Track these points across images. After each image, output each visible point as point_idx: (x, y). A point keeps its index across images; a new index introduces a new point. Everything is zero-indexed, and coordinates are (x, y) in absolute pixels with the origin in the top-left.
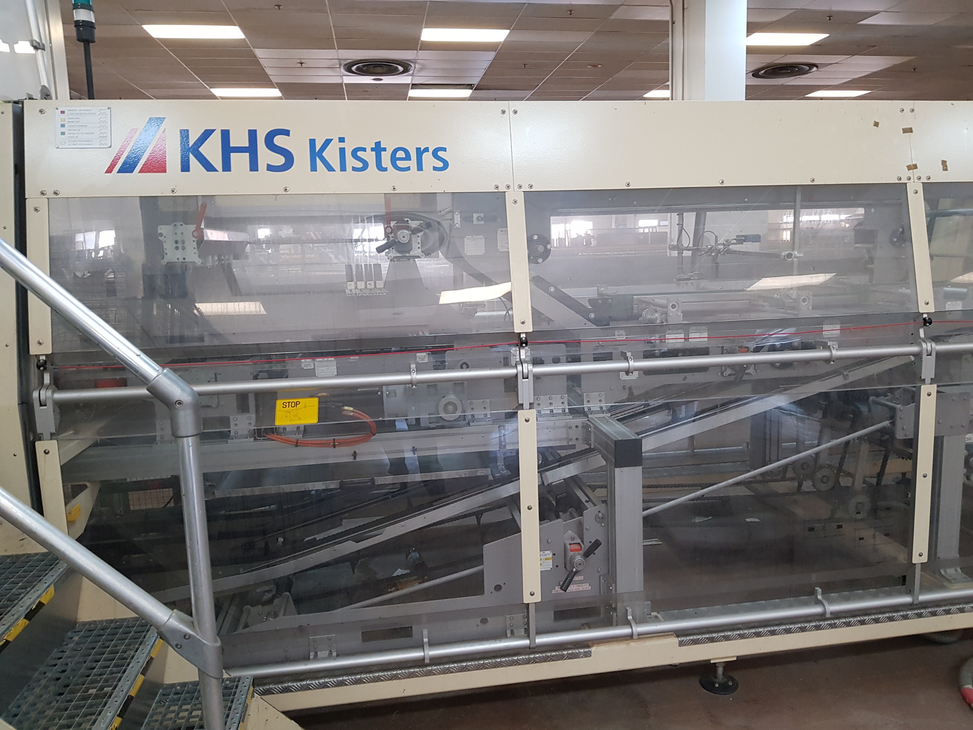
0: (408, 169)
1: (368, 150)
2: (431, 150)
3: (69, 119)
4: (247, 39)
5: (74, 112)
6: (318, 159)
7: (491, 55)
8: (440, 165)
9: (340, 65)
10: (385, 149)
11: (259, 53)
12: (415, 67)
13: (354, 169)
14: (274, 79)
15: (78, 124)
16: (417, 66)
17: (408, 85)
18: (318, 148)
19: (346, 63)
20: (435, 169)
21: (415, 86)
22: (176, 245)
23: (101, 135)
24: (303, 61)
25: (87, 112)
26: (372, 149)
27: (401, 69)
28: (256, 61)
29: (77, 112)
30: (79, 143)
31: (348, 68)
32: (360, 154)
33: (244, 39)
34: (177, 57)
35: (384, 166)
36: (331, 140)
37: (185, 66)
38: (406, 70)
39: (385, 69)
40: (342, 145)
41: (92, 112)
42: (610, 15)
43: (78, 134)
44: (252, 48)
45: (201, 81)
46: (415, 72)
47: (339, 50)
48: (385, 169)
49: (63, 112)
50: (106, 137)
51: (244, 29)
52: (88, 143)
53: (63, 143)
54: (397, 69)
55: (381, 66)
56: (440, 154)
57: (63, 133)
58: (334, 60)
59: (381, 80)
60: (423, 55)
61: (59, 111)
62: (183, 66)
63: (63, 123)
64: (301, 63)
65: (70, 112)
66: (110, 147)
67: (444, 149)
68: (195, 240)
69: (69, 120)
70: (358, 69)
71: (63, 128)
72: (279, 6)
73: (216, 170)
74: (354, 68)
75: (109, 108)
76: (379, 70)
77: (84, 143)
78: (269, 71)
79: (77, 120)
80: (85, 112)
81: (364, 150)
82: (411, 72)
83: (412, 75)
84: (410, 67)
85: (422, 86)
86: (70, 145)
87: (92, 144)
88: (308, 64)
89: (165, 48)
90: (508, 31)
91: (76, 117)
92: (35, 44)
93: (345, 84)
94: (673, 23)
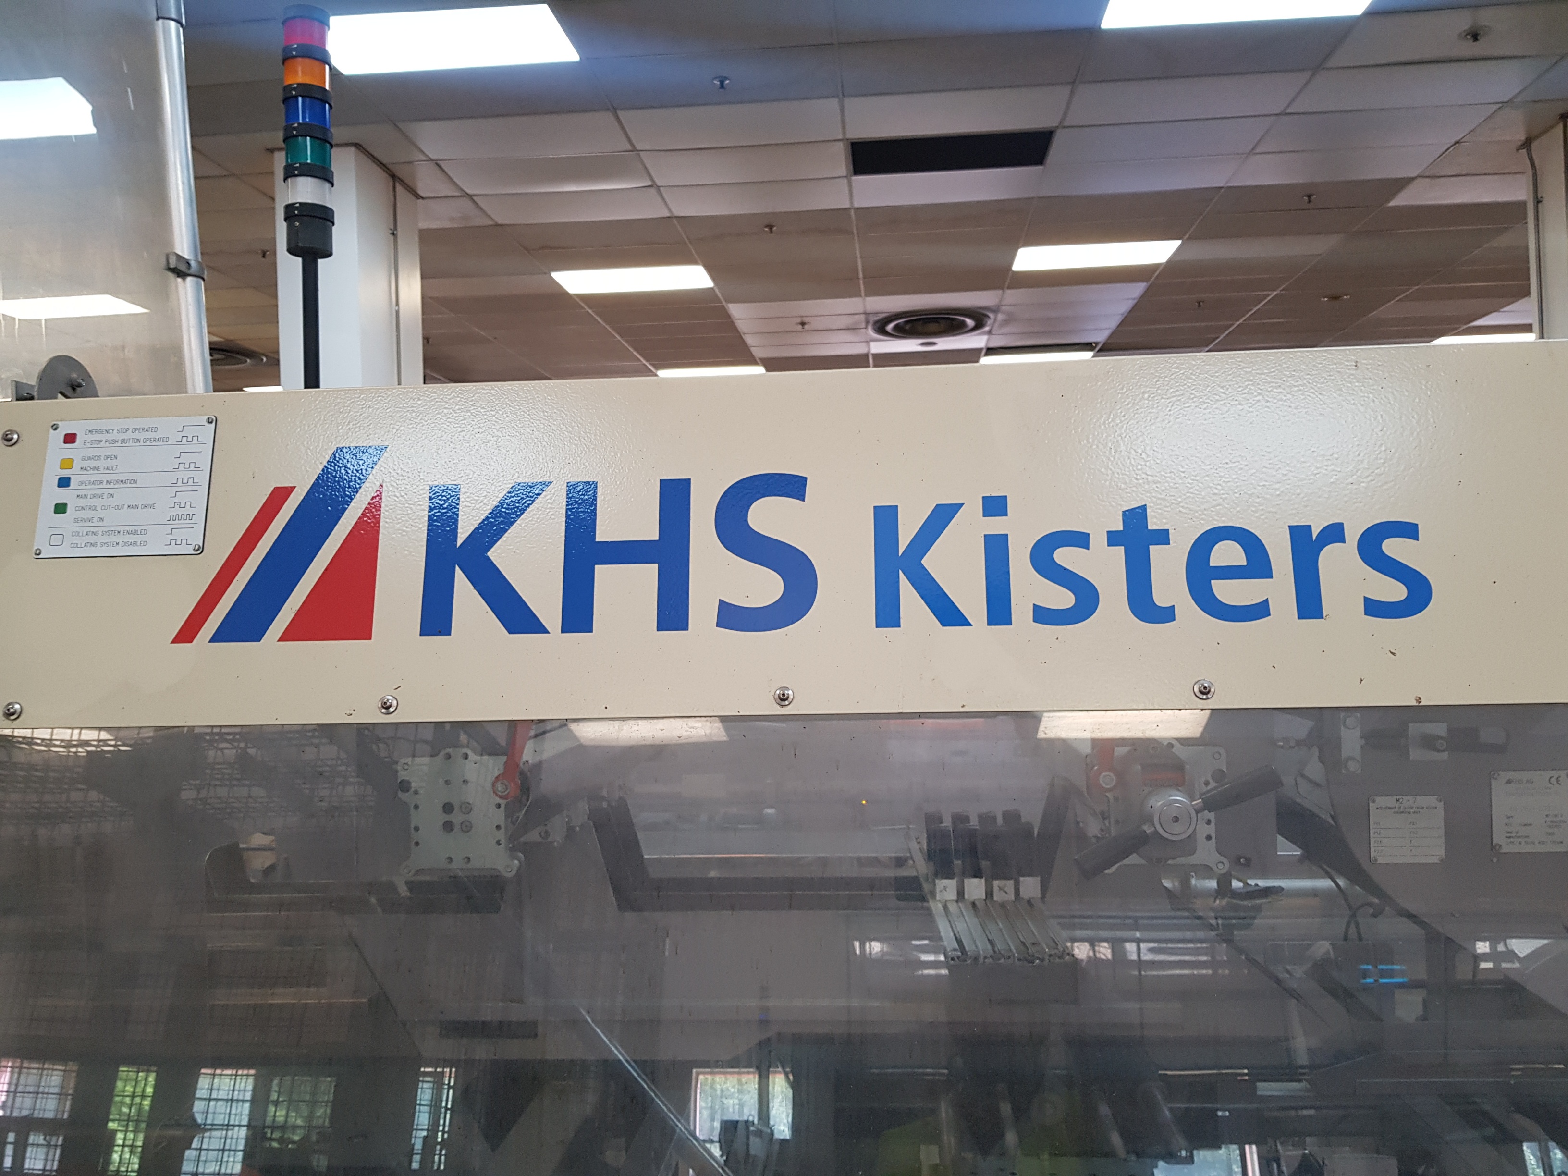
0: (1260, 610)
1: (1098, 540)
2: (1353, 535)
3: (84, 459)
4: (717, 290)
5: (104, 437)
6: (904, 582)
7: (1137, 289)
8: (1395, 591)
9: (867, 322)
10: (1162, 537)
11: (736, 310)
12: (995, 320)
13: (1042, 615)
14: (758, 353)
15: (109, 477)
16: (1000, 317)
17: (980, 350)
18: (905, 538)
19: (876, 318)
20: (1373, 608)
21: (990, 351)
22: (447, 818)
23: (177, 511)
24: (806, 320)
25: (142, 436)
26: (1113, 538)
27: (970, 323)
28: (729, 324)
29: (114, 436)
30: (105, 539)
31: (881, 328)
32: (1064, 556)
33: (712, 289)
34: (608, 324)
35: (1161, 599)
36: (955, 508)
37: (619, 338)
38: (979, 325)
39: (943, 324)
40: (996, 525)
41: (157, 435)
42: (1388, 201)
43: (104, 508)
44: (724, 303)
45: (644, 362)
46: (994, 328)
47: (868, 299)
48: (1167, 615)
49: (70, 438)
50: (190, 517)
51: (711, 270)
52: (131, 538)
53: (56, 540)
54: (963, 324)
55: (936, 320)
56: (1393, 547)
57: (60, 508)
58: (857, 317)
59: (934, 344)
60: (1012, 296)
61: (61, 434)
62: (615, 337)
63: (65, 473)
64: (803, 324)
65: (91, 437)
66: (200, 550)
67: (1409, 531)
68: (503, 802)
69: (86, 464)
70: (896, 328)
71: (64, 491)
72: (771, 227)
73: (541, 629)
74: (890, 327)
75: (210, 422)
76: (933, 327)
77: (120, 539)
78: (750, 340)
79: (109, 462)
80: (136, 435)
81: (1080, 540)
82: (987, 329)
83: (989, 333)
84: (986, 319)
85: (1004, 350)
86: (76, 546)
87: (144, 543)
88: (815, 323)
89: (588, 310)
90: (1179, 242)
91: (109, 452)
92: (173, 263)
93: (873, 355)
94: (1538, 201)
